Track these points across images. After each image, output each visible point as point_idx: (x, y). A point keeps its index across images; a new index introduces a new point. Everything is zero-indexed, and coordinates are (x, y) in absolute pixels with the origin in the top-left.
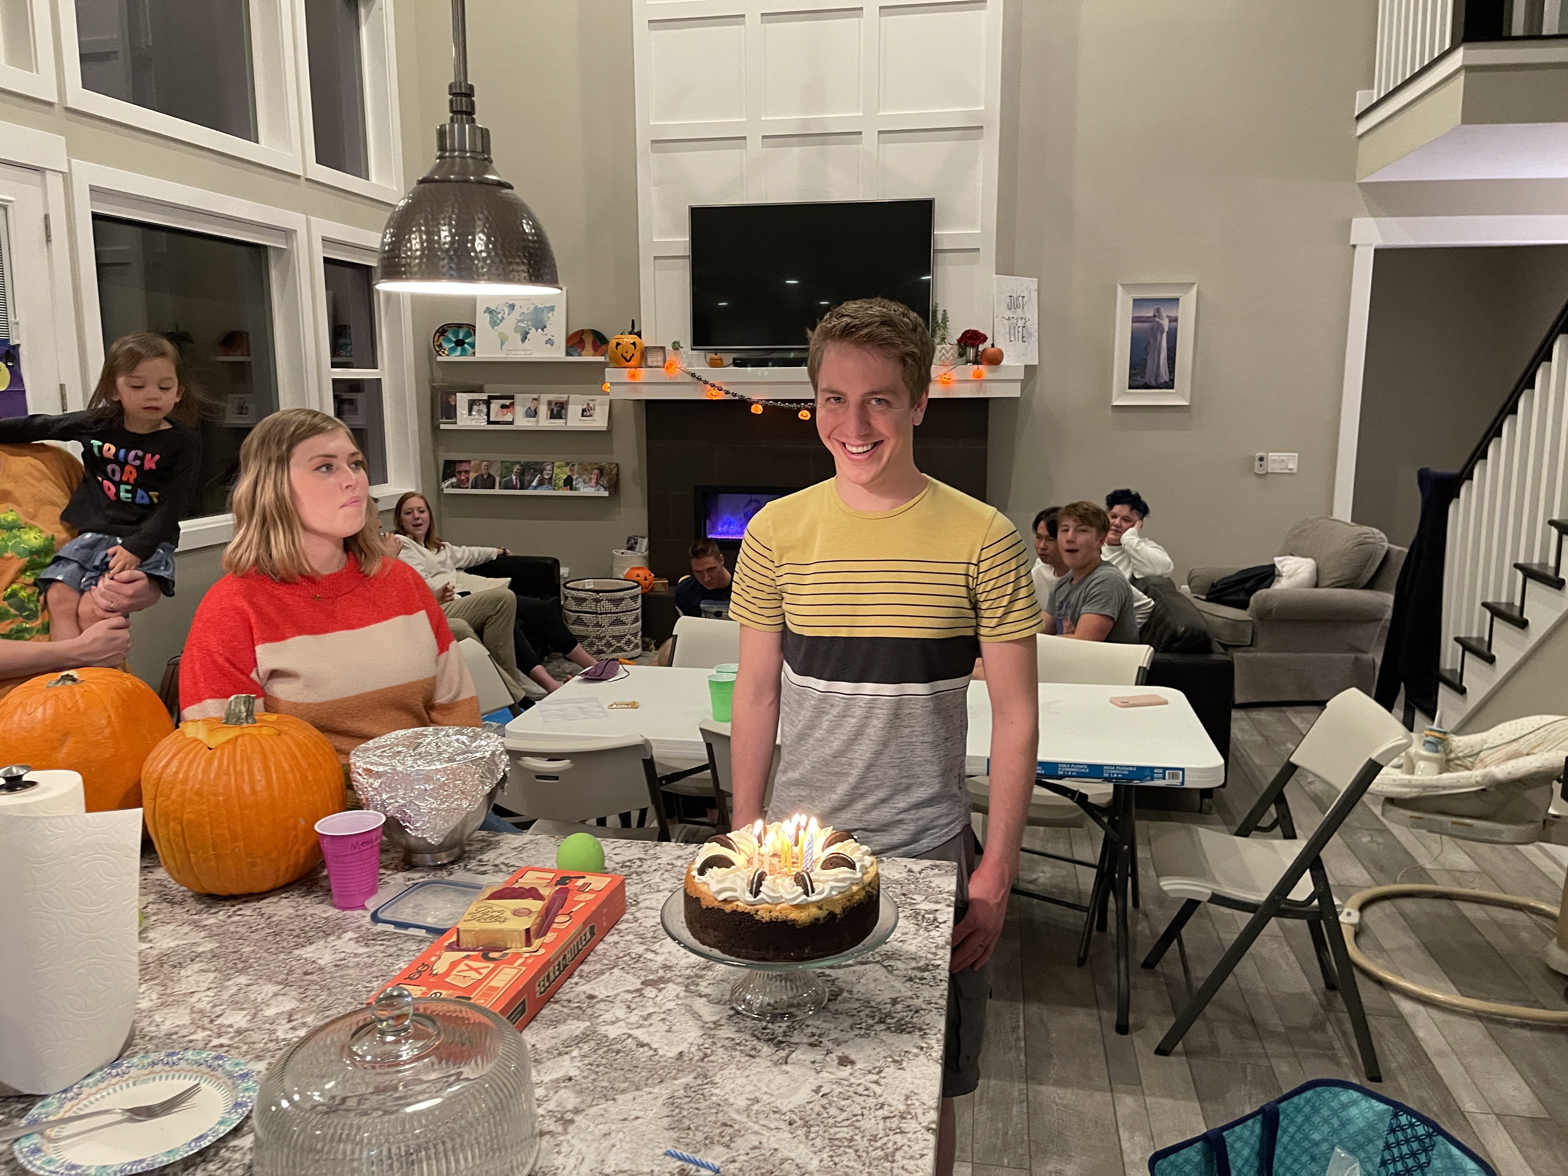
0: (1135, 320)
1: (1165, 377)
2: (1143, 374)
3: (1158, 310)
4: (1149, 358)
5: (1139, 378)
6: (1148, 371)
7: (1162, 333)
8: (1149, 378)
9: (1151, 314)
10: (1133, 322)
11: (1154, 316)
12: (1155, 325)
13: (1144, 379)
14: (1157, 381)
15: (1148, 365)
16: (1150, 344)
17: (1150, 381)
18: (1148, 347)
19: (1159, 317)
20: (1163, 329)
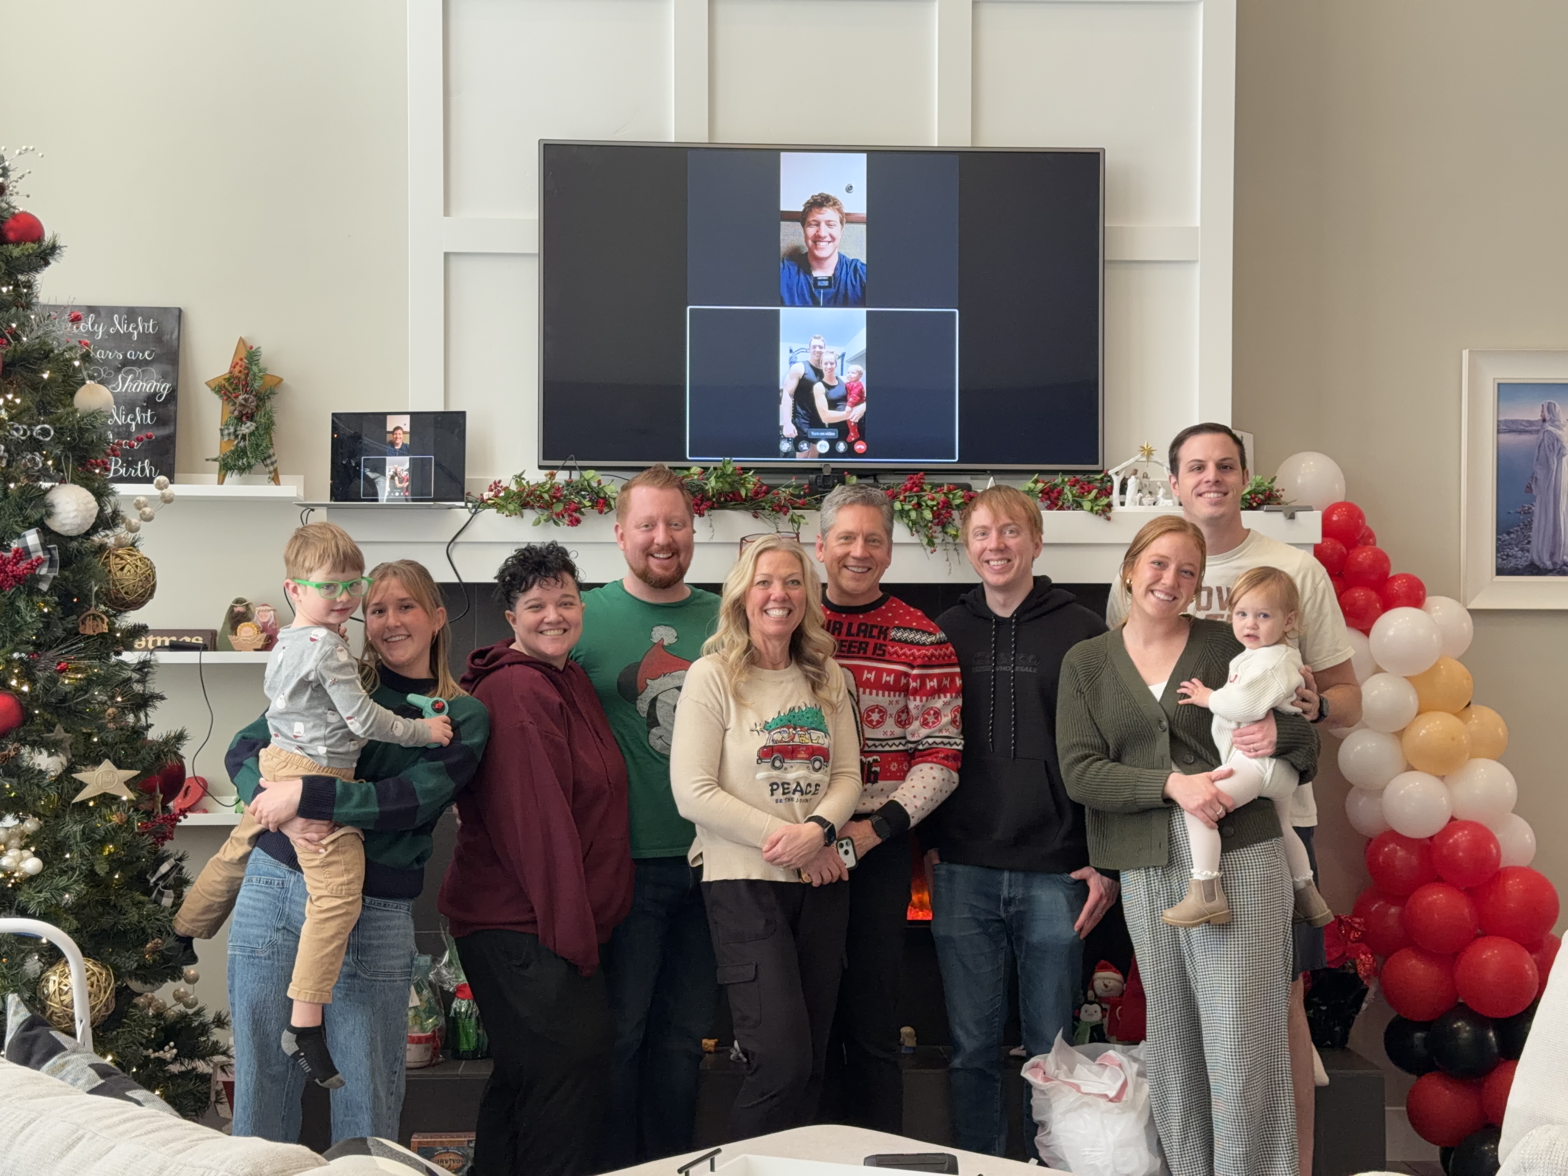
0: (1504, 427)
2: (1525, 542)
3: (1550, 408)
4: (1536, 509)
5: (1515, 551)
6: (1535, 535)
7: (1561, 456)
8: (1539, 551)
9: (1536, 416)
10: (1499, 432)
11: (1544, 420)
12: (1546, 438)
13: (1527, 554)
14: (1556, 559)
15: (1535, 525)
16: (1536, 479)
17: (1540, 559)
18: (1533, 486)
19: (1553, 422)
20: (1562, 448)
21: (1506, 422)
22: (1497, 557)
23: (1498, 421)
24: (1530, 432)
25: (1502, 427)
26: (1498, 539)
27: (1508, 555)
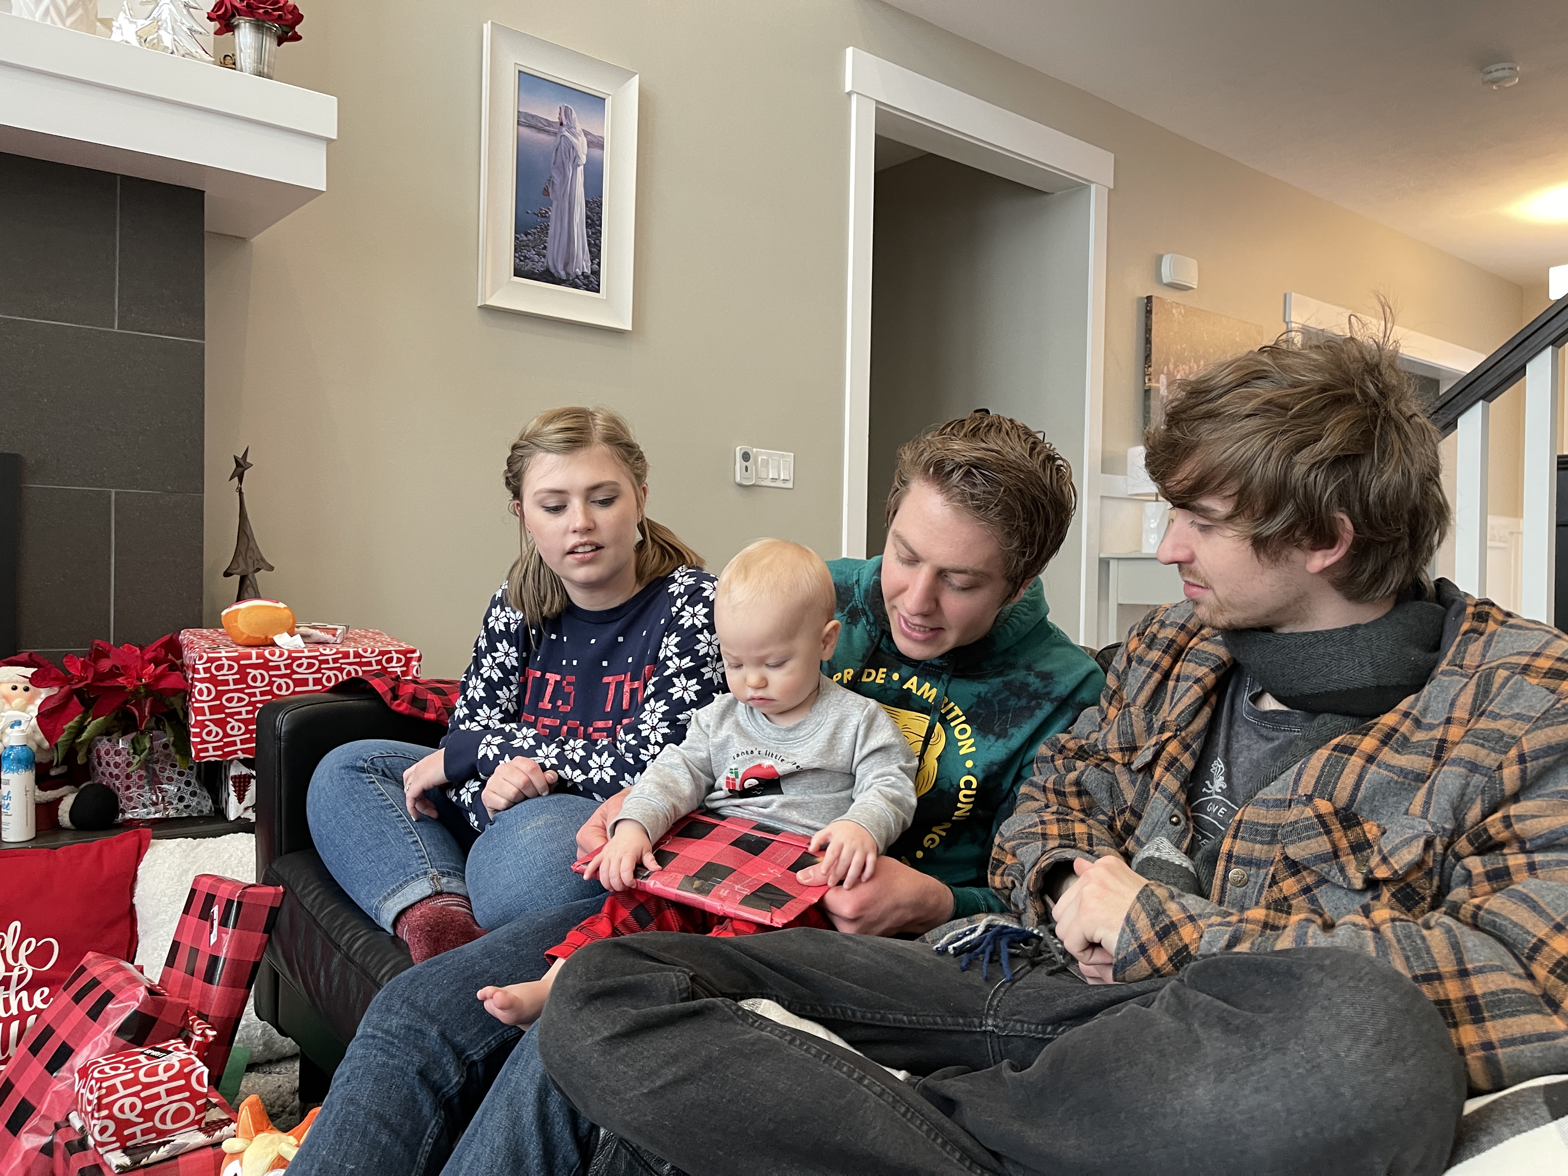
0: (525, 121)
1: (583, 264)
2: (541, 248)
3: (567, 112)
4: (552, 214)
5: (533, 255)
6: (550, 240)
7: (576, 166)
9: (555, 119)
10: (519, 123)
11: (561, 124)
12: (563, 143)
13: (543, 260)
14: (569, 270)
15: (551, 232)
16: (553, 183)
17: (555, 267)
18: (550, 190)
19: (569, 128)
20: (577, 157)
21: (527, 115)
22: (515, 256)
23: (519, 112)
24: (548, 132)
25: (522, 119)
26: (516, 238)
27: (525, 257)
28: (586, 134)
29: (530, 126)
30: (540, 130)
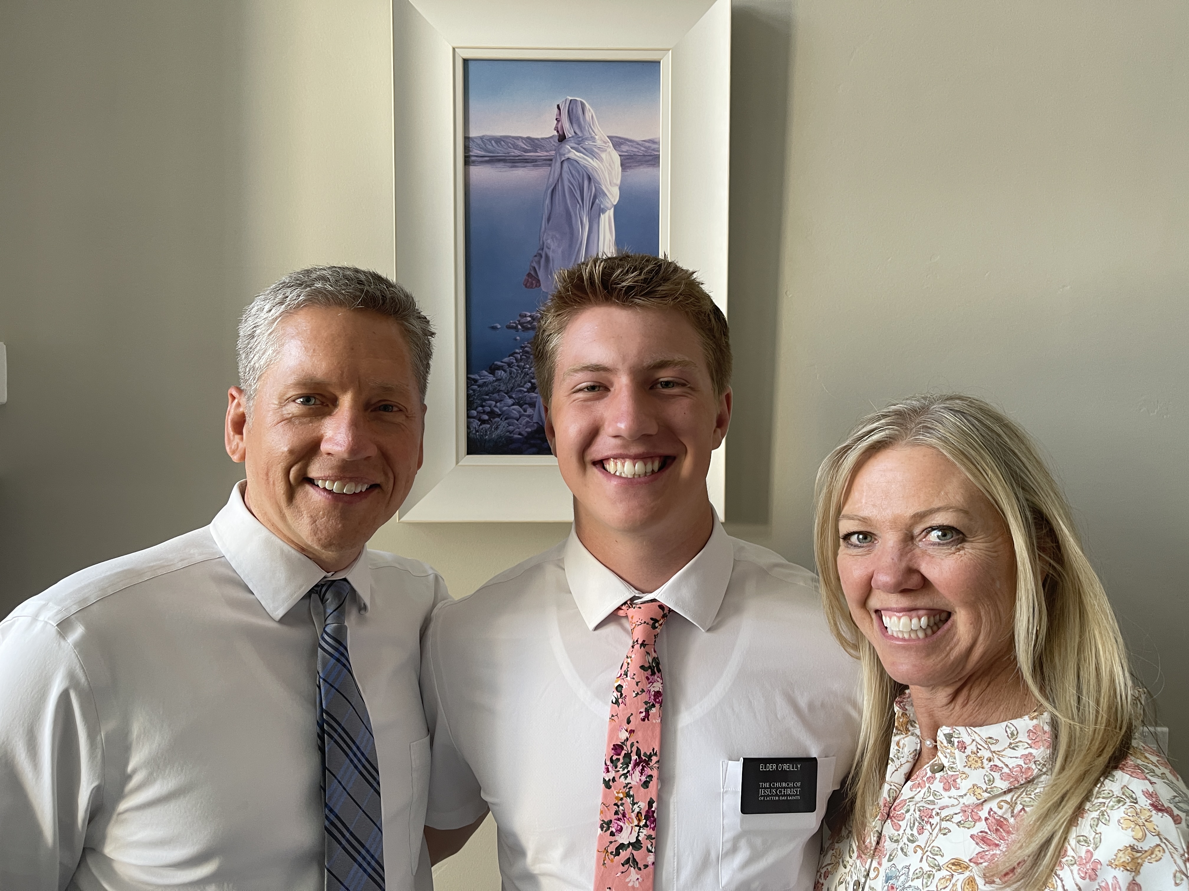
0: (479, 152)
3: (573, 112)
10: (467, 161)
11: (562, 138)
12: (565, 176)
13: (530, 411)
16: (547, 258)
18: (541, 274)
19: (580, 141)
20: (598, 194)
21: (483, 140)
22: (468, 417)
23: (467, 139)
24: (533, 162)
25: (475, 151)
26: (470, 382)
27: (492, 414)
28: (617, 142)
29: (493, 160)
30: (514, 162)
